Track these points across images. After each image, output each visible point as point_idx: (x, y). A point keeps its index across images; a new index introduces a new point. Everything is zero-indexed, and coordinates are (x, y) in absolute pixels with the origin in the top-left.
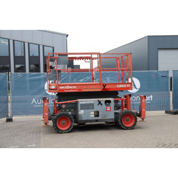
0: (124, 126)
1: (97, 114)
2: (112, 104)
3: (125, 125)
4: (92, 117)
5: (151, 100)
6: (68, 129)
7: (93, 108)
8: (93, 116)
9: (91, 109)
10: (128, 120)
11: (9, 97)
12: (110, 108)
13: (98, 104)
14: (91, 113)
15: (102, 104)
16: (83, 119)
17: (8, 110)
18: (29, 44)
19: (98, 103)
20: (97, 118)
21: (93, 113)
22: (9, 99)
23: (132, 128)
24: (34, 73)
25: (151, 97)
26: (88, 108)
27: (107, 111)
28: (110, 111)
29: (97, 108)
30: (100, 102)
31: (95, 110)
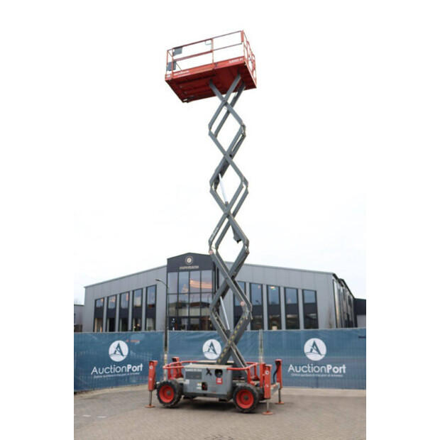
0: (239, 406)
1: (204, 386)
3: (241, 405)
4: (198, 390)
5: (344, 372)
6: (171, 402)
7: (200, 378)
8: (200, 388)
9: (198, 379)
12: (222, 380)
13: (207, 374)
14: (198, 385)
15: (211, 374)
16: (189, 392)
19: (206, 372)
20: (205, 392)
21: (200, 385)
23: (251, 411)
25: (344, 367)
26: (195, 378)
27: (217, 383)
28: (221, 383)
29: (205, 378)
30: (209, 371)
31: (203, 381)
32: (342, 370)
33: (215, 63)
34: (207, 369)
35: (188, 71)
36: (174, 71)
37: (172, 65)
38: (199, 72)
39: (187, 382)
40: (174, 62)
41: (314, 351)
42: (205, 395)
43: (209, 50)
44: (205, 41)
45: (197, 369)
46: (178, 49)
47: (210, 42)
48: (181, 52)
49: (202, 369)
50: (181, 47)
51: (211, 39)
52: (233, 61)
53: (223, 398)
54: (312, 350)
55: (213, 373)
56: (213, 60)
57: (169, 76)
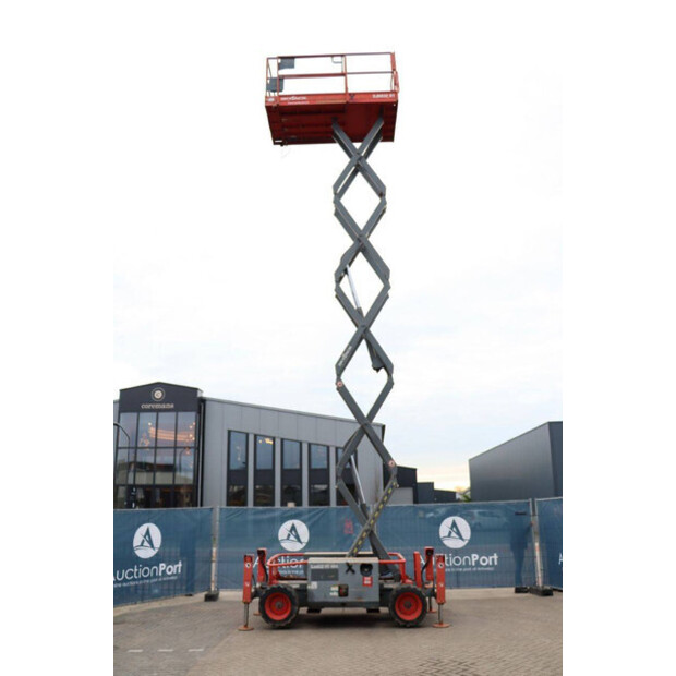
0: (399, 618)
1: (343, 592)
2: (375, 572)
3: (402, 616)
4: (334, 597)
5: (496, 563)
6: (287, 619)
7: (336, 578)
8: (336, 594)
9: (332, 579)
10: (408, 607)
11: (214, 550)
12: (371, 580)
13: (347, 571)
14: (333, 589)
15: (353, 572)
16: (316, 600)
17: (210, 578)
18: (309, 445)
19: (346, 568)
20: (343, 599)
21: (337, 588)
22: (214, 554)
23: (415, 625)
24: (260, 508)
25: (495, 557)
26: (326, 579)
27: (364, 585)
28: (371, 585)
29: (344, 578)
30: (350, 567)
31: (338, 583)
32: (493, 560)
33: (350, 94)
34: (347, 564)
35: (304, 98)
36: (281, 93)
37: (275, 84)
38: (323, 102)
39: (313, 585)
40: (281, 78)
41: (454, 535)
42: (343, 605)
43: (339, 71)
44: (332, 56)
45: (331, 564)
46: (287, 61)
47: (339, 59)
48: (292, 66)
49: (339, 564)
50: (293, 58)
51: (342, 55)
52: (378, 96)
53: (373, 608)
54: (450, 533)
55: (357, 569)
56: (346, 89)
57: (273, 100)
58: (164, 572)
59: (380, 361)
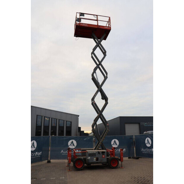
1: (97, 159)
2: (106, 154)
3: (113, 166)
6: (82, 167)
8: (95, 160)
9: (94, 156)
10: (114, 163)
13: (98, 154)
14: (94, 159)
15: (100, 154)
16: (90, 162)
17: (48, 156)
18: (59, 120)
20: (97, 161)
21: (95, 159)
22: (49, 149)
23: (116, 168)
25: (125, 149)
28: (104, 157)
31: (96, 157)
33: (99, 26)
34: (98, 152)
35: (87, 25)
36: (80, 22)
39: (89, 158)
40: (80, 19)
41: (115, 144)
42: (97, 163)
43: (96, 19)
44: (94, 15)
45: (94, 152)
46: (82, 14)
48: (84, 16)
49: (96, 152)
50: (84, 14)
51: (97, 15)
52: (106, 27)
53: (105, 163)
54: (114, 143)
55: (101, 153)
56: (98, 24)
57: (78, 24)
58: (37, 154)
59: (104, 97)
